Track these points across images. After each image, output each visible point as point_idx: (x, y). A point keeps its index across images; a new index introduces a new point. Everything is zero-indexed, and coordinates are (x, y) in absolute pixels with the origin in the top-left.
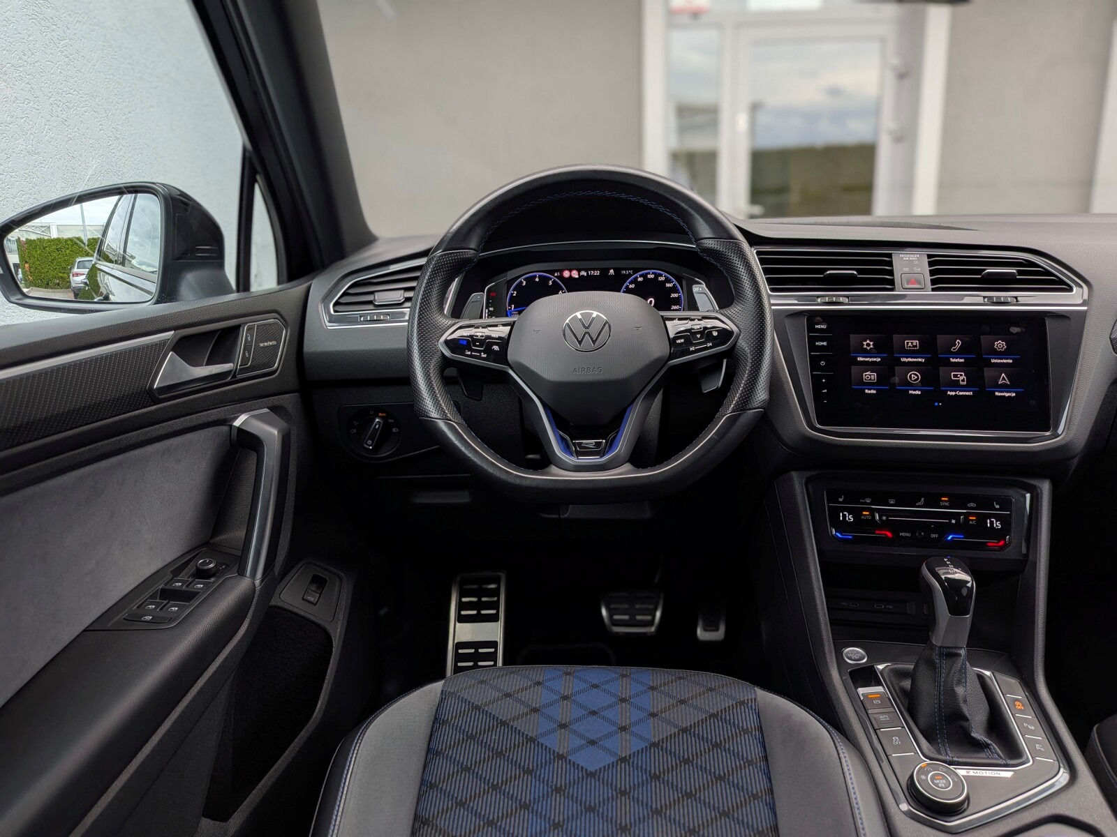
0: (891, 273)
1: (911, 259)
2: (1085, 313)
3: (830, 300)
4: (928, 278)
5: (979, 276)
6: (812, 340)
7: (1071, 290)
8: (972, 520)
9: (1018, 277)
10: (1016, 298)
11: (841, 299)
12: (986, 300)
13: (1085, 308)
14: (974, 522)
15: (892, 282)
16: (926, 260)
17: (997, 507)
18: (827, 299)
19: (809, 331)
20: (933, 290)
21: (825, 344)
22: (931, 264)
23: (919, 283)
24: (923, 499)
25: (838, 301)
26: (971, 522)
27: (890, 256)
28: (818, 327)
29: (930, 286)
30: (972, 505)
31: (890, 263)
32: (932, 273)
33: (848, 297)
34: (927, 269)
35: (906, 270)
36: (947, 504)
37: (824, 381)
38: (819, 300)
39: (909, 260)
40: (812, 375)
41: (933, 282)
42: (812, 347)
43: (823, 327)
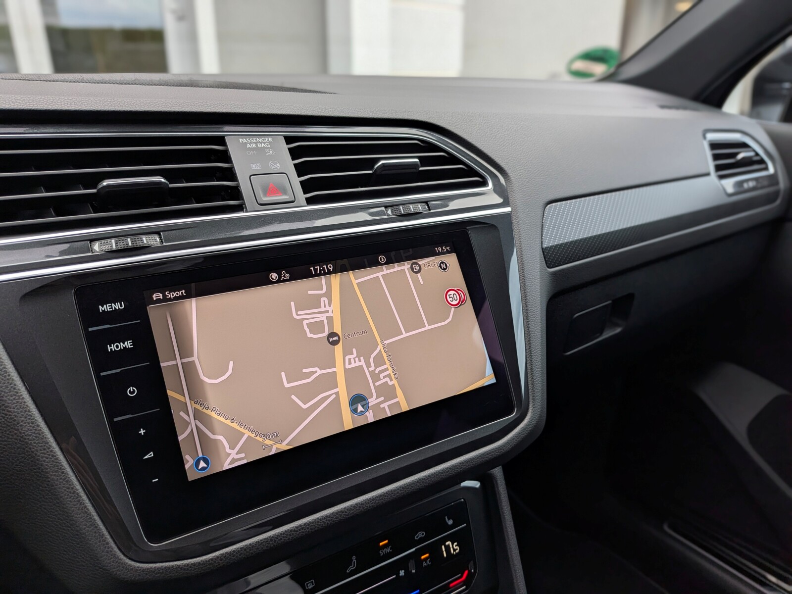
0: (230, 174)
1: (259, 145)
2: (508, 216)
3: (121, 246)
4: (296, 181)
5: (371, 172)
6: (96, 344)
7: (484, 183)
8: (426, 559)
9: (421, 169)
10: (426, 202)
11: (145, 240)
12: (389, 212)
13: (508, 209)
14: (428, 561)
15: (236, 193)
16: (284, 148)
17: (450, 522)
18: (113, 244)
19: (87, 323)
20: (310, 201)
21: (128, 344)
22: (294, 153)
23: (284, 192)
24: (354, 558)
25: (139, 244)
26: (424, 564)
27: (221, 141)
28: (106, 308)
29: (301, 197)
30: (420, 535)
31: (225, 156)
32: (301, 170)
33: (158, 233)
34: (289, 165)
35: (256, 167)
36: (388, 550)
37: (142, 432)
38: (96, 247)
39: (257, 149)
40: (113, 425)
41: (306, 187)
42: (102, 360)
43: (117, 306)
